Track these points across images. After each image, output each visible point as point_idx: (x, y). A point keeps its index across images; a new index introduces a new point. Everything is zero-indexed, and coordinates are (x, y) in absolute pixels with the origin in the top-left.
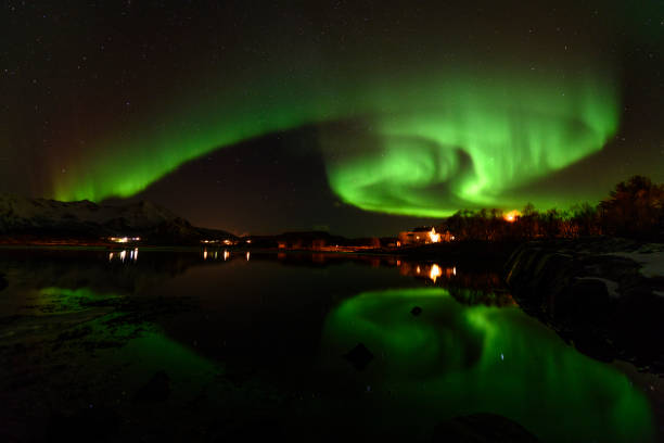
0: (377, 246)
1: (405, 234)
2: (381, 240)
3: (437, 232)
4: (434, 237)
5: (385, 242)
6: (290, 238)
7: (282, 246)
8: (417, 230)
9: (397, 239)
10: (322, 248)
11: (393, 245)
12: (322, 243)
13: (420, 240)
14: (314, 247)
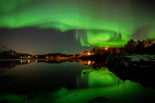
0: (75, 57)
1: (82, 53)
2: (75, 55)
3: (90, 52)
4: (89, 54)
5: (77, 55)
6: (49, 55)
7: (47, 58)
8: (85, 52)
9: (80, 55)
10: (59, 58)
11: (79, 56)
12: (59, 56)
13: (86, 55)
14: (57, 58)
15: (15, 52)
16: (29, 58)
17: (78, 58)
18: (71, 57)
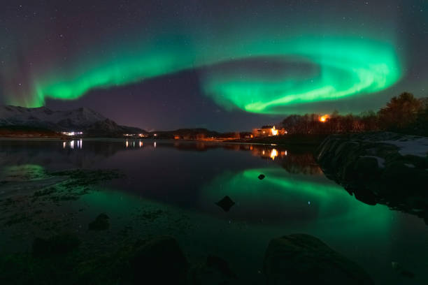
0: (238, 138)
1: (256, 130)
2: (240, 134)
3: (276, 129)
4: (274, 132)
5: (243, 135)
6: (181, 132)
7: (177, 138)
8: (264, 127)
9: (251, 133)
10: (203, 139)
11: (248, 137)
12: (203, 135)
13: (266, 134)
14: (198, 139)
15: (114, 123)
16: (140, 138)
17: (247, 142)
18: (229, 139)
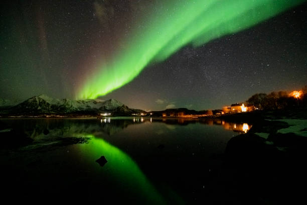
0: (211, 114)
1: (226, 107)
2: (213, 111)
3: (245, 106)
4: (244, 109)
5: (215, 112)
6: (168, 112)
7: (164, 116)
8: (233, 105)
9: (222, 111)
10: (183, 116)
11: (220, 114)
12: (183, 113)
13: (235, 110)
14: (179, 116)
16: (142, 116)
17: (218, 118)
18: (204, 115)
